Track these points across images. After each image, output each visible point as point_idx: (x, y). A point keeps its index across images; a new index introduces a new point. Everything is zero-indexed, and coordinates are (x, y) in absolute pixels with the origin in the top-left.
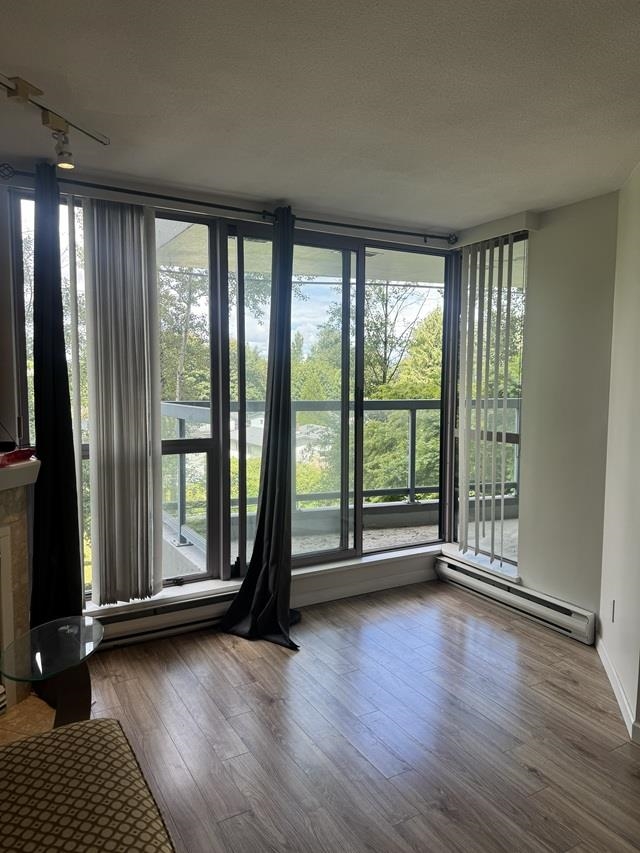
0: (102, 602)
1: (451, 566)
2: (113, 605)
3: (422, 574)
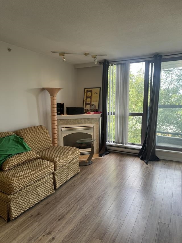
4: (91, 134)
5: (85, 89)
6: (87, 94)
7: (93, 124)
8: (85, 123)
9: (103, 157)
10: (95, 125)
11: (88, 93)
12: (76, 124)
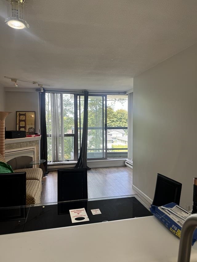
0: (53, 162)
1: (127, 163)
2: (55, 163)
3: (122, 164)
4: (32, 156)
5: (17, 112)
6: (19, 117)
7: (34, 146)
8: (27, 146)
9: (46, 176)
10: (36, 147)
11: (21, 116)
12: (18, 148)
